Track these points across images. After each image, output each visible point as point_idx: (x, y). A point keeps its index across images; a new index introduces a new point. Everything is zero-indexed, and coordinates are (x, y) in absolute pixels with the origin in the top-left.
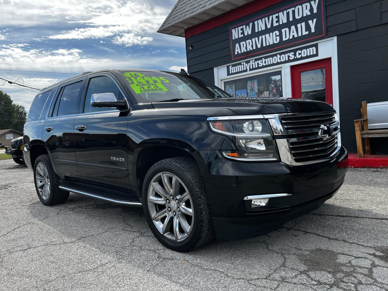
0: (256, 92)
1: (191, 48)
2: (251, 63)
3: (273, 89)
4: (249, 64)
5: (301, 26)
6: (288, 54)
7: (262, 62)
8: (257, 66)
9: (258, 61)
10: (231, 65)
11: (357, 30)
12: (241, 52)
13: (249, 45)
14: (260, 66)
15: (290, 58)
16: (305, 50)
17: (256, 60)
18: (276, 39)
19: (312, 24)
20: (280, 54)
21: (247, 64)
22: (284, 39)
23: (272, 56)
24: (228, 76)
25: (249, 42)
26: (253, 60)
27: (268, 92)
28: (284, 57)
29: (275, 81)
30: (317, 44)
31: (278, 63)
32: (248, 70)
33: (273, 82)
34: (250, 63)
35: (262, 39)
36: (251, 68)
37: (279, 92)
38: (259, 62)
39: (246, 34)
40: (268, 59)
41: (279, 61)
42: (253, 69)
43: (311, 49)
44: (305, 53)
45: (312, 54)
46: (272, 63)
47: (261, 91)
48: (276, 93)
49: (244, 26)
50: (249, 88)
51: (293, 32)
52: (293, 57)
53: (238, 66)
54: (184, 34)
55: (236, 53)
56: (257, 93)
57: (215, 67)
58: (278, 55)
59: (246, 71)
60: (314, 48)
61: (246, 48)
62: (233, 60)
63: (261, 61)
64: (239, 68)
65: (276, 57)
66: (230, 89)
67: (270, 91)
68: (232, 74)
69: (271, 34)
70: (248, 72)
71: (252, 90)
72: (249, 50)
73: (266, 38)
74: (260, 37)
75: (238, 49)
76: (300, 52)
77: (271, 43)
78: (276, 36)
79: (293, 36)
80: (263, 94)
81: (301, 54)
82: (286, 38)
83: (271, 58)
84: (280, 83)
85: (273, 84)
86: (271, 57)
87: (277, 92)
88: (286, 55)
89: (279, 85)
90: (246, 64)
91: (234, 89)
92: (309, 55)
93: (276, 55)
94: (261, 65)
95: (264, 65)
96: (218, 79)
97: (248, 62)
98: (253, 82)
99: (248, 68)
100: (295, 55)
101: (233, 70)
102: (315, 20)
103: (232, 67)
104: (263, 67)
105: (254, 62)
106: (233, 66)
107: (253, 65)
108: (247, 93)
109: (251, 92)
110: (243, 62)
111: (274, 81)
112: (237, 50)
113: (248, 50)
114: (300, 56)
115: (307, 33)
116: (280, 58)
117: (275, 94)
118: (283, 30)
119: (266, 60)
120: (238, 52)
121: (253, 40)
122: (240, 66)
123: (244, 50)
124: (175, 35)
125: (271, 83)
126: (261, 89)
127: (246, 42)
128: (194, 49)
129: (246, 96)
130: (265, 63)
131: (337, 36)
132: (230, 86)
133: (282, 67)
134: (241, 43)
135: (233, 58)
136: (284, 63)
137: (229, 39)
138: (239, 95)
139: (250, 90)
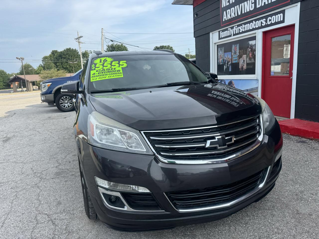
0: (237, 54)
1: (196, 16)
2: (235, 29)
3: (250, 53)
4: (233, 29)
6: (261, 20)
7: (242, 28)
8: (238, 32)
10: (221, 30)
12: (227, 18)
13: (233, 12)
14: (240, 31)
15: (263, 25)
16: (274, 17)
17: (238, 26)
18: (252, 6)
20: (256, 20)
21: (231, 30)
22: (258, 6)
23: (249, 22)
24: (219, 40)
25: (233, 10)
26: (236, 26)
27: (246, 55)
28: (258, 24)
29: (252, 46)
30: (284, 10)
31: (253, 29)
32: (232, 36)
33: (250, 46)
35: (242, 6)
36: (234, 33)
37: (253, 56)
38: (240, 28)
39: (231, 3)
40: (247, 25)
41: (254, 27)
42: (236, 34)
43: (279, 15)
44: (274, 19)
45: (279, 20)
46: (249, 29)
47: (241, 54)
50: (233, 51)
52: (264, 23)
53: (225, 32)
55: (224, 20)
56: (239, 56)
57: (211, 32)
58: (254, 22)
59: (230, 36)
60: (282, 15)
61: (231, 15)
62: (222, 26)
63: (241, 27)
64: (226, 33)
65: (252, 23)
66: (220, 51)
67: (247, 54)
68: (222, 38)
69: (248, 1)
70: (232, 37)
71: (235, 53)
72: (232, 17)
73: (244, 5)
74: (241, 5)
75: (225, 16)
76: (270, 18)
77: (248, 10)
78: (252, 3)
79: (265, 3)
80: (242, 57)
81: (271, 21)
82: (259, 5)
83: (248, 24)
84: (255, 48)
85: (250, 48)
87: (252, 56)
88: (260, 21)
89: (254, 49)
90: (231, 29)
91: (223, 52)
92: (277, 21)
93: (252, 21)
94: (242, 31)
95: (243, 30)
96: (212, 42)
97: (232, 28)
100: (266, 21)
101: (223, 34)
103: (221, 32)
105: (237, 28)
106: (223, 31)
107: (235, 30)
108: (232, 56)
109: (234, 55)
110: (229, 28)
114: (270, 22)
116: (255, 24)
117: (251, 58)
120: (225, 19)
121: (236, 7)
122: (227, 31)
123: (229, 17)
124: (189, 4)
125: (248, 47)
126: (241, 52)
127: (230, 10)
128: (198, 17)
129: (231, 58)
130: (244, 29)
131: (301, 1)
132: (221, 49)
133: (256, 33)
134: (227, 11)
135: (222, 25)
136: (258, 29)
137: (219, 7)
138: (226, 57)
139: (234, 53)
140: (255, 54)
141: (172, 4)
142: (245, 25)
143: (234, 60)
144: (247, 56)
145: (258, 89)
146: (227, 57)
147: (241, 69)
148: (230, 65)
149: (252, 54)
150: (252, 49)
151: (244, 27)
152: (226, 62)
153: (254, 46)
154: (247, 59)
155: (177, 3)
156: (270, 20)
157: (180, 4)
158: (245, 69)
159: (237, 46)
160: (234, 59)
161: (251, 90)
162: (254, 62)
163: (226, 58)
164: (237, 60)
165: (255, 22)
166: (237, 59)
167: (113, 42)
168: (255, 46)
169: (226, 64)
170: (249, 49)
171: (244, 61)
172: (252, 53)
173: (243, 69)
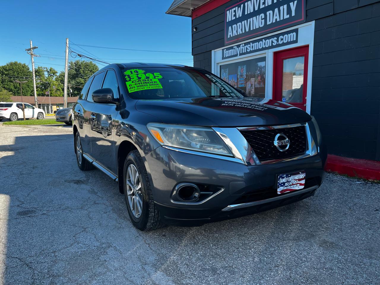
1: (195, 30)
2: (241, 47)
3: (258, 76)
4: (239, 48)
5: (284, 9)
6: (272, 39)
7: (250, 47)
8: (245, 52)
10: (225, 49)
11: (334, 14)
12: (233, 35)
13: (240, 28)
14: (248, 51)
15: (274, 44)
16: (286, 35)
17: (245, 44)
18: (262, 22)
19: (293, 6)
22: (268, 23)
23: (258, 41)
24: (222, 59)
25: (239, 25)
26: (243, 44)
27: (254, 78)
28: (268, 43)
29: (261, 68)
30: (298, 29)
31: (263, 49)
32: (238, 55)
33: (259, 68)
35: (250, 21)
36: (241, 52)
37: (263, 79)
38: (248, 46)
39: (237, 17)
40: (255, 44)
41: (264, 47)
42: (243, 54)
43: (292, 34)
44: (287, 38)
45: (292, 40)
46: (258, 48)
47: (249, 77)
49: (237, 8)
51: (276, 16)
52: (276, 42)
53: (230, 50)
54: (191, 14)
55: (229, 37)
56: (245, 80)
57: (213, 50)
58: (263, 40)
59: (236, 55)
60: (295, 34)
61: (237, 31)
63: (249, 45)
64: (231, 52)
65: (261, 42)
66: (224, 73)
68: (226, 58)
69: (258, 16)
70: (239, 57)
71: (242, 76)
73: (253, 21)
75: (230, 32)
76: (281, 37)
77: (257, 27)
78: (262, 19)
79: (276, 19)
80: (250, 81)
82: (270, 21)
83: (257, 43)
84: (265, 70)
85: (259, 71)
87: (261, 79)
88: (270, 40)
89: (264, 72)
90: (237, 48)
92: (289, 41)
93: (261, 40)
95: (252, 50)
96: (215, 62)
97: (238, 46)
99: (238, 53)
100: (277, 40)
101: (227, 53)
102: (296, 2)
104: (251, 52)
105: (244, 46)
106: (228, 49)
107: (242, 49)
110: (235, 46)
113: (238, 34)
114: (282, 41)
115: (288, 16)
116: (265, 43)
117: (260, 82)
118: (268, 13)
120: (230, 35)
121: (243, 22)
122: (232, 50)
124: (186, 15)
125: (257, 69)
126: (249, 75)
127: (237, 25)
128: (198, 31)
129: (236, 81)
130: (252, 48)
131: (315, 20)
132: (224, 70)
133: (266, 53)
134: (233, 26)
135: (227, 42)
136: (268, 49)
137: (223, 21)
139: (240, 75)
140: (264, 77)
141: (166, 13)
142: (253, 44)
143: (240, 84)
144: (255, 79)
146: (231, 80)
147: (248, 94)
149: (261, 77)
150: (261, 71)
151: (252, 46)
153: (263, 68)
154: (256, 83)
155: (172, 13)
156: (282, 39)
157: (175, 14)
158: (253, 95)
159: (243, 68)
162: (263, 86)
163: (230, 82)
165: (265, 40)
166: (243, 82)
167: (81, 57)
168: (265, 68)
170: (257, 71)
171: (252, 85)
173: (250, 95)
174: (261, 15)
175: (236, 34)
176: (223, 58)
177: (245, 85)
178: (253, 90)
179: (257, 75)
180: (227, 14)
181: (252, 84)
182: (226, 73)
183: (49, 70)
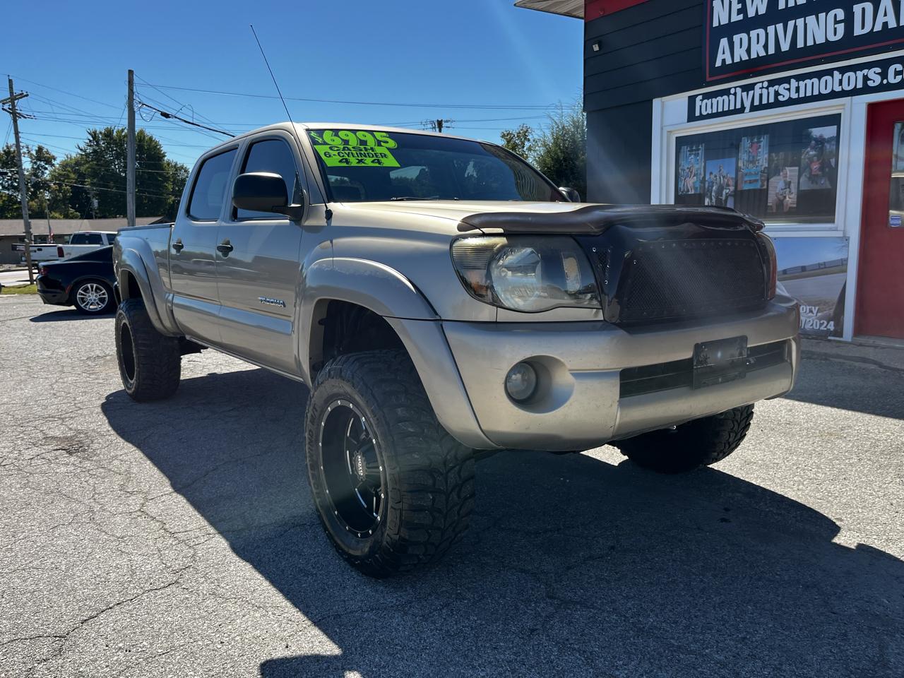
0: (762, 166)
1: (596, 48)
2: (757, 91)
3: (811, 161)
4: (751, 93)
6: (865, 71)
7: (789, 90)
8: (772, 100)
9: (776, 87)
10: (700, 95)
12: (733, 59)
13: (758, 43)
14: (781, 98)
15: (870, 83)
17: (772, 83)
18: (835, 29)
20: (843, 70)
21: (745, 93)
22: (858, 31)
23: (819, 75)
24: (688, 122)
25: (758, 35)
26: (763, 82)
27: (797, 168)
28: (855, 80)
29: (821, 141)
31: (833, 95)
32: (747, 110)
33: (813, 142)
34: (753, 89)
35: (795, 27)
36: (756, 103)
37: (827, 170)
38: (781, 89)
39: (751, 13)
40: (808, 82)
41: (837, 89)
42: (762, 107)
46: (816, 93)
47: (777, 167)
48: (820, 173)
51: (885, 15)
52: (878, 80)
53: (720, 99)
54: (583, 10)
55: (718, 64)
56: (766, 171)
57: (658, 97)
58: (836, 73)
59: (742, 110)
61: (748, 51)
62: (708, 79)
63: (787, 86)
64: (721, 103)
65: (828, 78)
66: (691, 154)
67: (802, 165)
68: (702, 117)
69: (822, 16)
70: (747, 115)
71: (753, 161)
72: (756, 56)
73: (805, 25)
74: (791, 24)
75: (724, 53)
76: (897, 67)
77: (821, 40)
78: (836, 22)
79: (885, 24)
80: (781, 174)
81: (902, 74)
82: (863, 27)
83: (815, 80)
84: (834, 147)
85: (814, 148)
86: (815, 77)
87: (822, 169)
88: (860, 74)
89: (831, 152)
90: (743, 91)
91: (701, 157)
93: (830, 72)
94: (786, 98)
95: (794, 96)
96: (662, 129)
97: (747, 88)
98: (756, 140)
99: (747, 105)
100: (884, 75)
101: (703, 106)
103: (702, 100)
104: (791, 102)
105: (767, 88)
106: (707, 96)
107: (761, 95)
108: (738, 170)
110: (735, 88)
111: (816, 140)
112: (723, 56)
113: (754, 56)
114: (899, 78)
116: (841, 81)
117: (817, 175)
118: (857, 9)
119: (802, 84)
120: (724, 61)
121: (771, 29)
122: (726, 97)
123: (740, 55)
124: (559, 11)
125: (807, 145)
126: (777, 160)
127: (749, 35)
128: (608, 50)
130: (798, 92)
132: (691, 148)
133: (844, 105)
134: (735, 37)
135: (710, 77)
136: (852, 96)
137: (701, 25)
138: (714, 174)
139: (748, 161)
140: (833, 164)
141: (515, 5)
142: (801, 82)
143: (746, 182)
144: (799, 169)
145: (847, 264)
147: (775, 207)
148: (730, 195)
149: (820, 164)
150: (820, 151)
151: (798, 88)
152: (712, 186)
153: (829, 141)
154: (801, 180)
156: (899, 72)
157: (537, 7)
158: (790, 208)
159: (759, 142)
160: (747, 179)
161: (819, 269)
162: (829, 187)
163: (712, 176)
164: (760, 183)
165: (842, 74)
166: (758, 178)
168: (835, 142)
169: (713, 194)
170: (809, 149)
171: (788, 184)
172: (820, 161)
173: (783, 209)
174: (832, 13)
175: (745, 57)
176: (692, 117)
177: (762, 185)
178: (794, 196)
179: (809, 158)
180: (712, 8)
181: (790, 182)
182: (697, 155)
183: (34, 153)
